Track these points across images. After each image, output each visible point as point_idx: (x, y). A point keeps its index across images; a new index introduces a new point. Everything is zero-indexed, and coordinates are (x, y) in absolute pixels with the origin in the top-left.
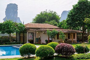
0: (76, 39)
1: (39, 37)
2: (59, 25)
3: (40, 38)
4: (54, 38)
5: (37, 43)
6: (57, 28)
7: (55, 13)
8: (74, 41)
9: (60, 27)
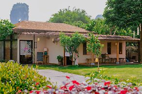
0: (123, 56)
1: (45, 50)
2: (88, 26)
3: (46, 53)
4: (76, 52)
5: (41, 64)
6: (85, 31)
7: (83, 12)
8: (120, 59)
9: (90, 29)
